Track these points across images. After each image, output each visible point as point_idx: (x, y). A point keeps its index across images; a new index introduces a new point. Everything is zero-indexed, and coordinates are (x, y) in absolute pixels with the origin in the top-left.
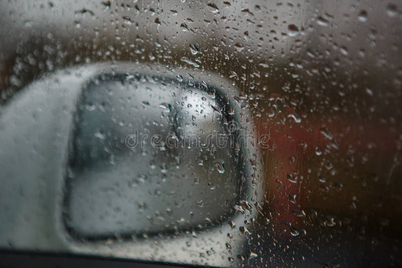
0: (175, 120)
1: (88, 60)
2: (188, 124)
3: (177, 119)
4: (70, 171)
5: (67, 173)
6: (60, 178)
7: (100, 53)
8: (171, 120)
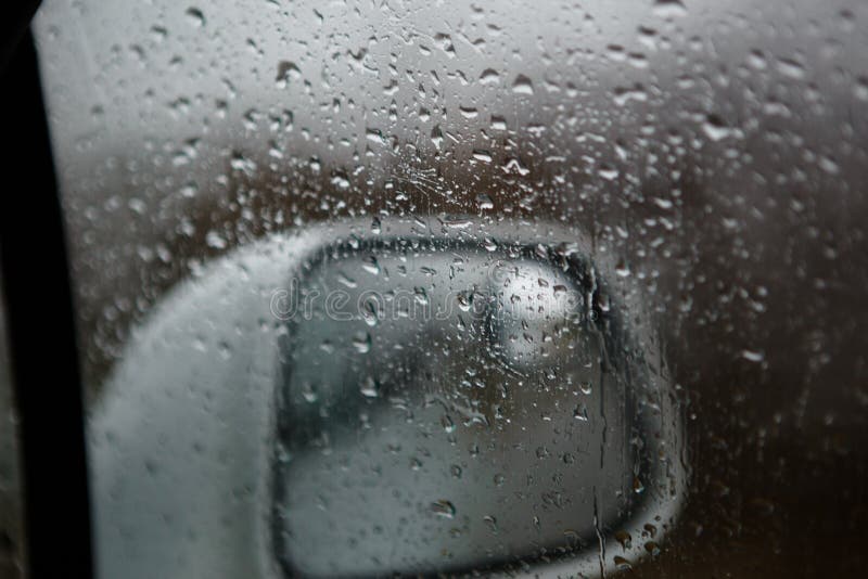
0: (487, 329)
1: (298, 222)
2: (516, 338)
3: (491, 328)
4: (280, 447)
5: (277, 453)
6: (263, 465)
7: (325, 207)
8: (478, 330)
